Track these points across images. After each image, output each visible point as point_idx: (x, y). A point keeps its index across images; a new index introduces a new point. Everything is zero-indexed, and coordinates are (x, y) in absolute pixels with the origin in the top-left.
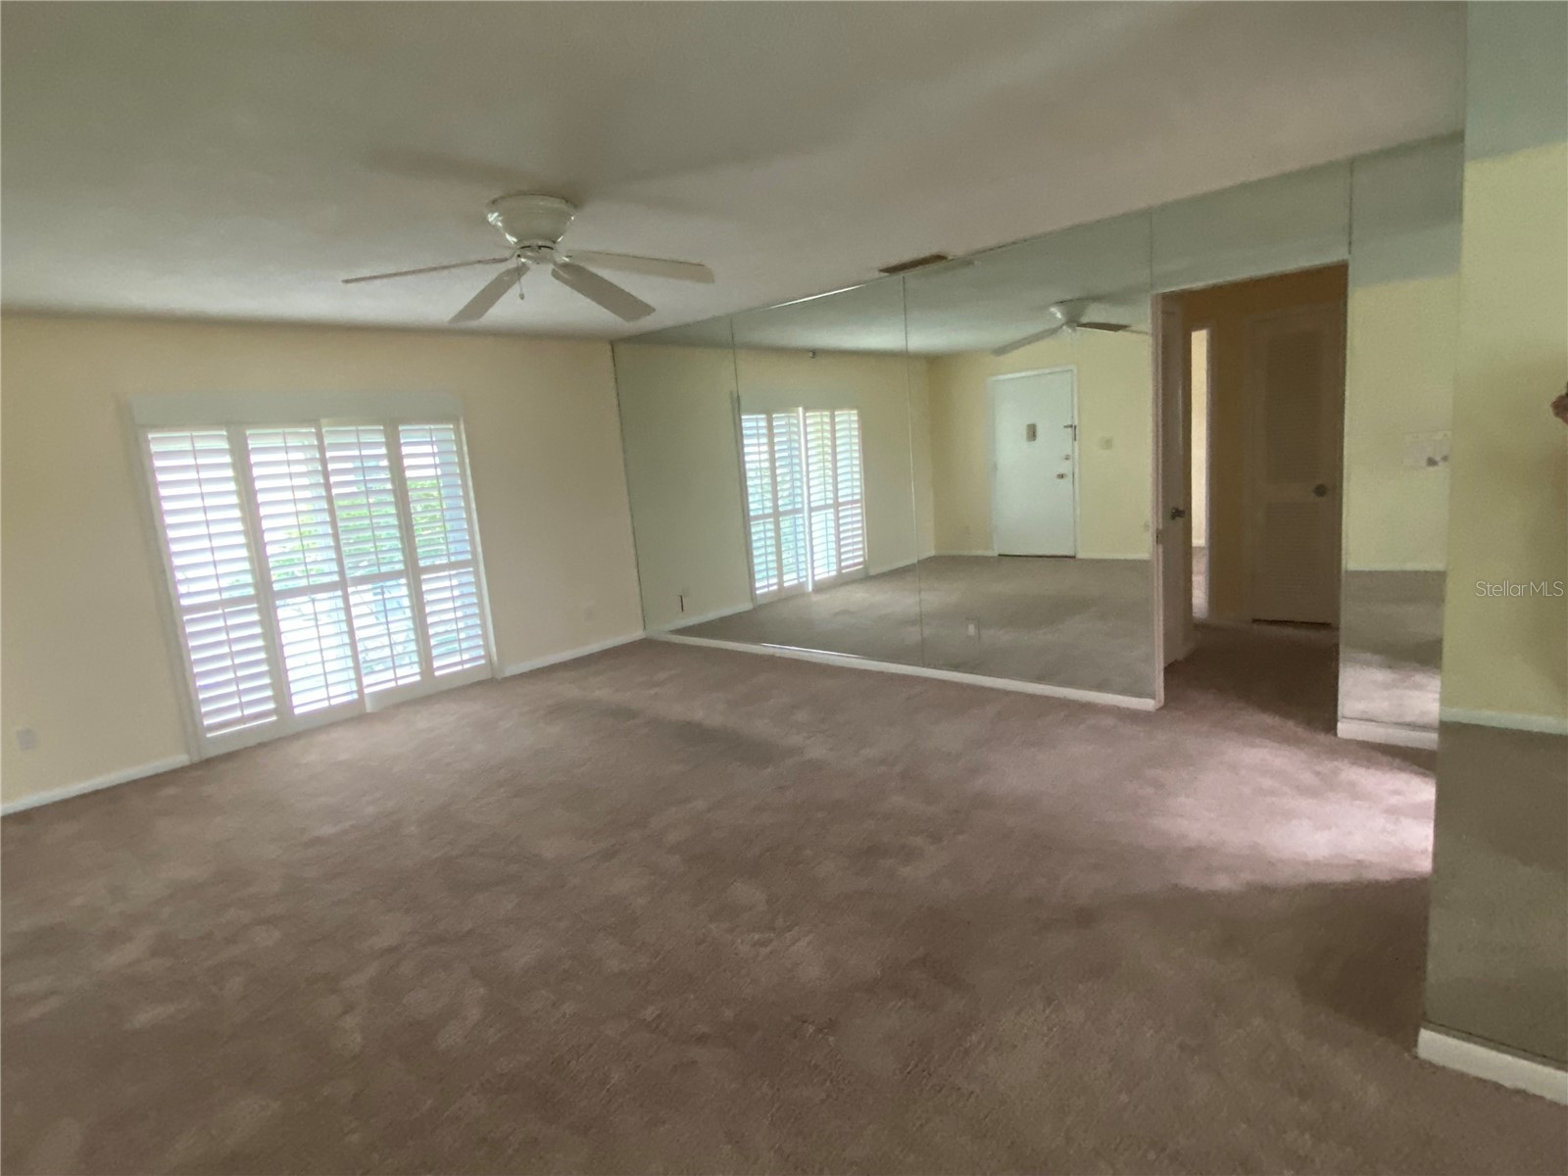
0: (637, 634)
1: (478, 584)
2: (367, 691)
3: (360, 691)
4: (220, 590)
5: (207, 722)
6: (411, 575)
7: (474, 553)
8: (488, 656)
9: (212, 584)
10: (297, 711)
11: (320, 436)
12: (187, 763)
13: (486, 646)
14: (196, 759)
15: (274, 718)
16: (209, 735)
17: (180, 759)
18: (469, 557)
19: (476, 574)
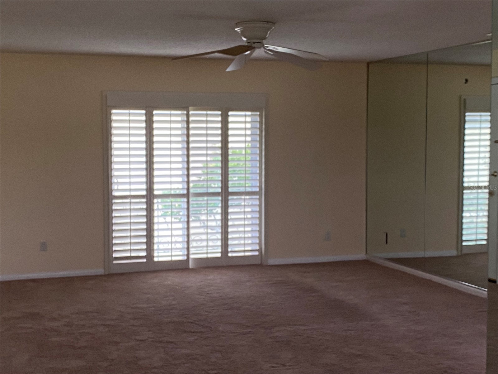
0: (361, 256)
1: (260, 206)
2: (192, 256)
3: (188, 255)
4: (130, 190)
5: (115, 255)
6: (224, 196)
7: (260, 187)
8: (260, 250)
9: (127, 187)
10: (156, 259)
11: (188, 116)
12: (103, 274)
13: (260, 244)
14: (107, 273)
15: (145, 260)
16: (115, 262)
17: (100, 271)
18: (257, 190)
19: (260, 200)
